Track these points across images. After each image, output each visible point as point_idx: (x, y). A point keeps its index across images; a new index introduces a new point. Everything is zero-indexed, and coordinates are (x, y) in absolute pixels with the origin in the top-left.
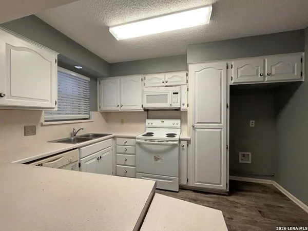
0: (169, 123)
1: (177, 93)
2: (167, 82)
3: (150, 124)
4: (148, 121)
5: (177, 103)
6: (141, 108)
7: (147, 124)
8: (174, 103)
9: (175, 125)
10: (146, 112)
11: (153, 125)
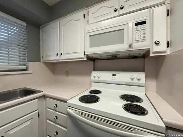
0: (124, 77)
1: (144, 23)
2: (122, 8)
3: (97, 78)
4: (94, 74)
5: (143, 41)
6: (83, 56)
7: (92, 78)
8: (137, 41)
9: (135, 81)
10: (92, 62)
11: (100, 79)
